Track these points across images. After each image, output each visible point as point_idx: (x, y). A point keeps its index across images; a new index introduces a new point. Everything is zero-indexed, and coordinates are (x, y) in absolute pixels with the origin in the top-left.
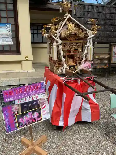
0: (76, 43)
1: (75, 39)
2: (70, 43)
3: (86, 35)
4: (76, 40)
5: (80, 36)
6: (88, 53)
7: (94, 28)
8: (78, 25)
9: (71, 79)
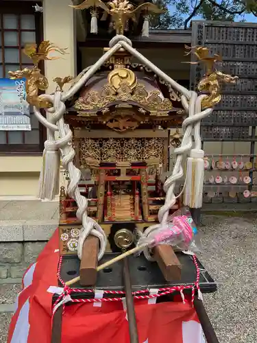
0: (142, 140)
1: (135, 125)
2: (116, 139)
3: (180, 111)
4: (141, 127)
5: (153, 112)
6: (184, 176)
7: (208, 85)
8: (153, 73)
9: (92, 296)
